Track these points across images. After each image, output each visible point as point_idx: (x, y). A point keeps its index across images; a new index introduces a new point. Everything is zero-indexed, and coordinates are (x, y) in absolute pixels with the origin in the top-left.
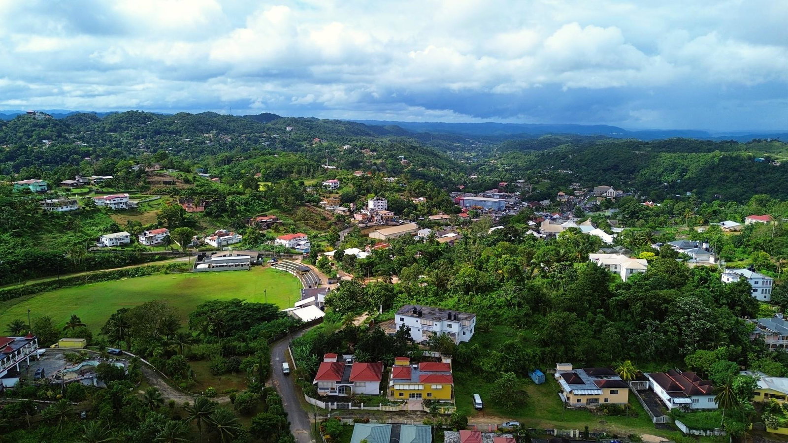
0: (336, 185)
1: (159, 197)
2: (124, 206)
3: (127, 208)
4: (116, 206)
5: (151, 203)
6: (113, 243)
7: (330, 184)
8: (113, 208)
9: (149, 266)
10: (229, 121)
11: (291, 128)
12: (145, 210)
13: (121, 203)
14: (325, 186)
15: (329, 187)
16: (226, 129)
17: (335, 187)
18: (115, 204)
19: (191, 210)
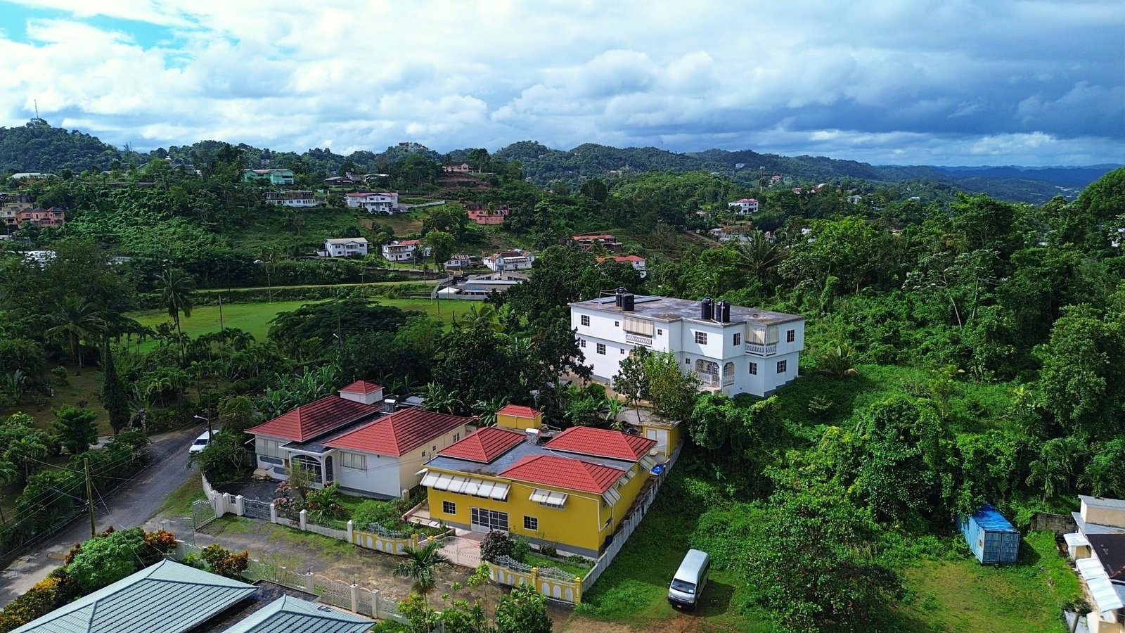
0: (751, 207)
1: (443, 202)
2: (387, 210)
3: (391, 213)
4: (375, 207)
5: (427, 210)
6: (340, 253)
7: (742, 205)
8: (370, 210)
9: (371, 286)
10: (650, 156)
11: (743, 165)
12: (416, 217)
13: (382, 204)
14: (733, 209)
15: (739, 208)
16: (643, 165)
17: (750, 210)
18: (372, 204)
19: (483, 222)
